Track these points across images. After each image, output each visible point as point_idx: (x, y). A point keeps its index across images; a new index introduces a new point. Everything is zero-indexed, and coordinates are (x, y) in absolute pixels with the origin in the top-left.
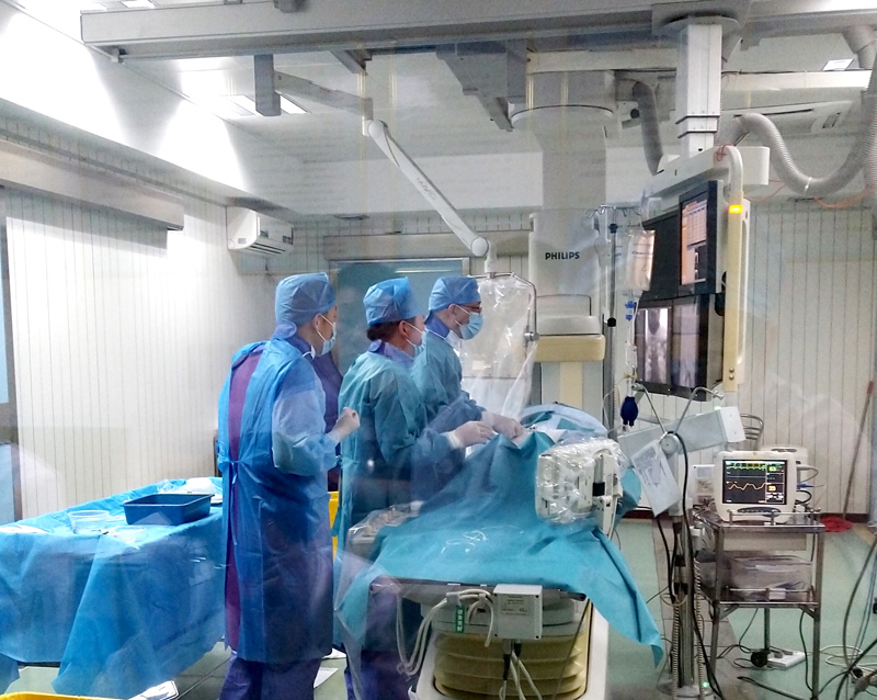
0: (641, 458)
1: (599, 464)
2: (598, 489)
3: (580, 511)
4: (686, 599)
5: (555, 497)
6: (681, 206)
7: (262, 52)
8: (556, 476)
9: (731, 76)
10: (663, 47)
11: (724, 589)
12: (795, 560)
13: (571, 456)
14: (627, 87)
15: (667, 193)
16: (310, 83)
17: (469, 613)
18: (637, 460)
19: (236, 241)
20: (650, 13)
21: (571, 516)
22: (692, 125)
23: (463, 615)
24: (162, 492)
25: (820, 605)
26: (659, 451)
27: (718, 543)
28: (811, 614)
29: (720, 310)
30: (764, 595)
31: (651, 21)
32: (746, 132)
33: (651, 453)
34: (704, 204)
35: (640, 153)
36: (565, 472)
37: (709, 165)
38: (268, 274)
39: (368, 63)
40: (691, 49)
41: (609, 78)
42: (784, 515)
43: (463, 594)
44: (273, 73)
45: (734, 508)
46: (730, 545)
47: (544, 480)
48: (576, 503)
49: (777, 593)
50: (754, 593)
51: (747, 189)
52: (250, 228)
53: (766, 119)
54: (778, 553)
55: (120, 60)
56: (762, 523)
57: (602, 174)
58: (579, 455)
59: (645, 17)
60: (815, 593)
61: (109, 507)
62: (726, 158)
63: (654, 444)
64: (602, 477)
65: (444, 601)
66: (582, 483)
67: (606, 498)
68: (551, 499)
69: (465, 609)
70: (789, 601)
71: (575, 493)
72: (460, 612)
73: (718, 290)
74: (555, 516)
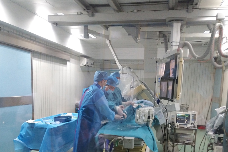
0: (158, 113)
1: (149, 112)
2: (149, 117)
3: (145, 122)
4: (166, 142)
5: (140, 119)
6: (170, 61)
7: (86, 25)
8: (140, 114)
9: (183, 33)
10: (169, 27)
11: (175, 140)
12: (191, 135)
13: (143, 110)
14: (162, 35)
15: (168, 58)
16: (96, 32)
17: (119, 142)
18: (157, 113)
19: (81, 64)
20: (166, 19)
21: (143, 123)
22: (173, 44)
23: (117, 143)
24: (62, 115)
25: (195, 145)
26: (162, 112)
27: (175, 131)
28: (193, 147)
29: (177, 83)
30: (184, 142)
31: (166, 21)
32: (185, 45)
33: (160, 112)
34: (174, 60)
35: (164, 49)
36: (142, 113)
37: (176, 52)
38: (88, 72)
39: (108, 28)
40: (174, 28)
41: (158, 33)
42: (189, 126)
43: (117, 138)
44: (87, 29)
45: (178, 124)
46: (177, 131)
47: (137, 115)
48: (144, 120)
49: (187, 142)
50: (182, 142)
51: (183, 58)
52: (84, 62)
53: (189, 43)
54: (188, 134)
55: (56, 26)
56: (184, 127)
57: (157, 53)
58: (145, 110)
59: (165, 20)
60: (194, 142)
61: (51, 118)
62: (180, 51)
63: (161, 110)
64: (150, 115)
65: (114, 140)
66: (145, 116)
67: (150, 119)
68: (138, 119)
69: (118, 141)
70: (189, 144)
71: (144, 118)
72: (117, 142)
73: (177, 79)
74: (139, 123)
